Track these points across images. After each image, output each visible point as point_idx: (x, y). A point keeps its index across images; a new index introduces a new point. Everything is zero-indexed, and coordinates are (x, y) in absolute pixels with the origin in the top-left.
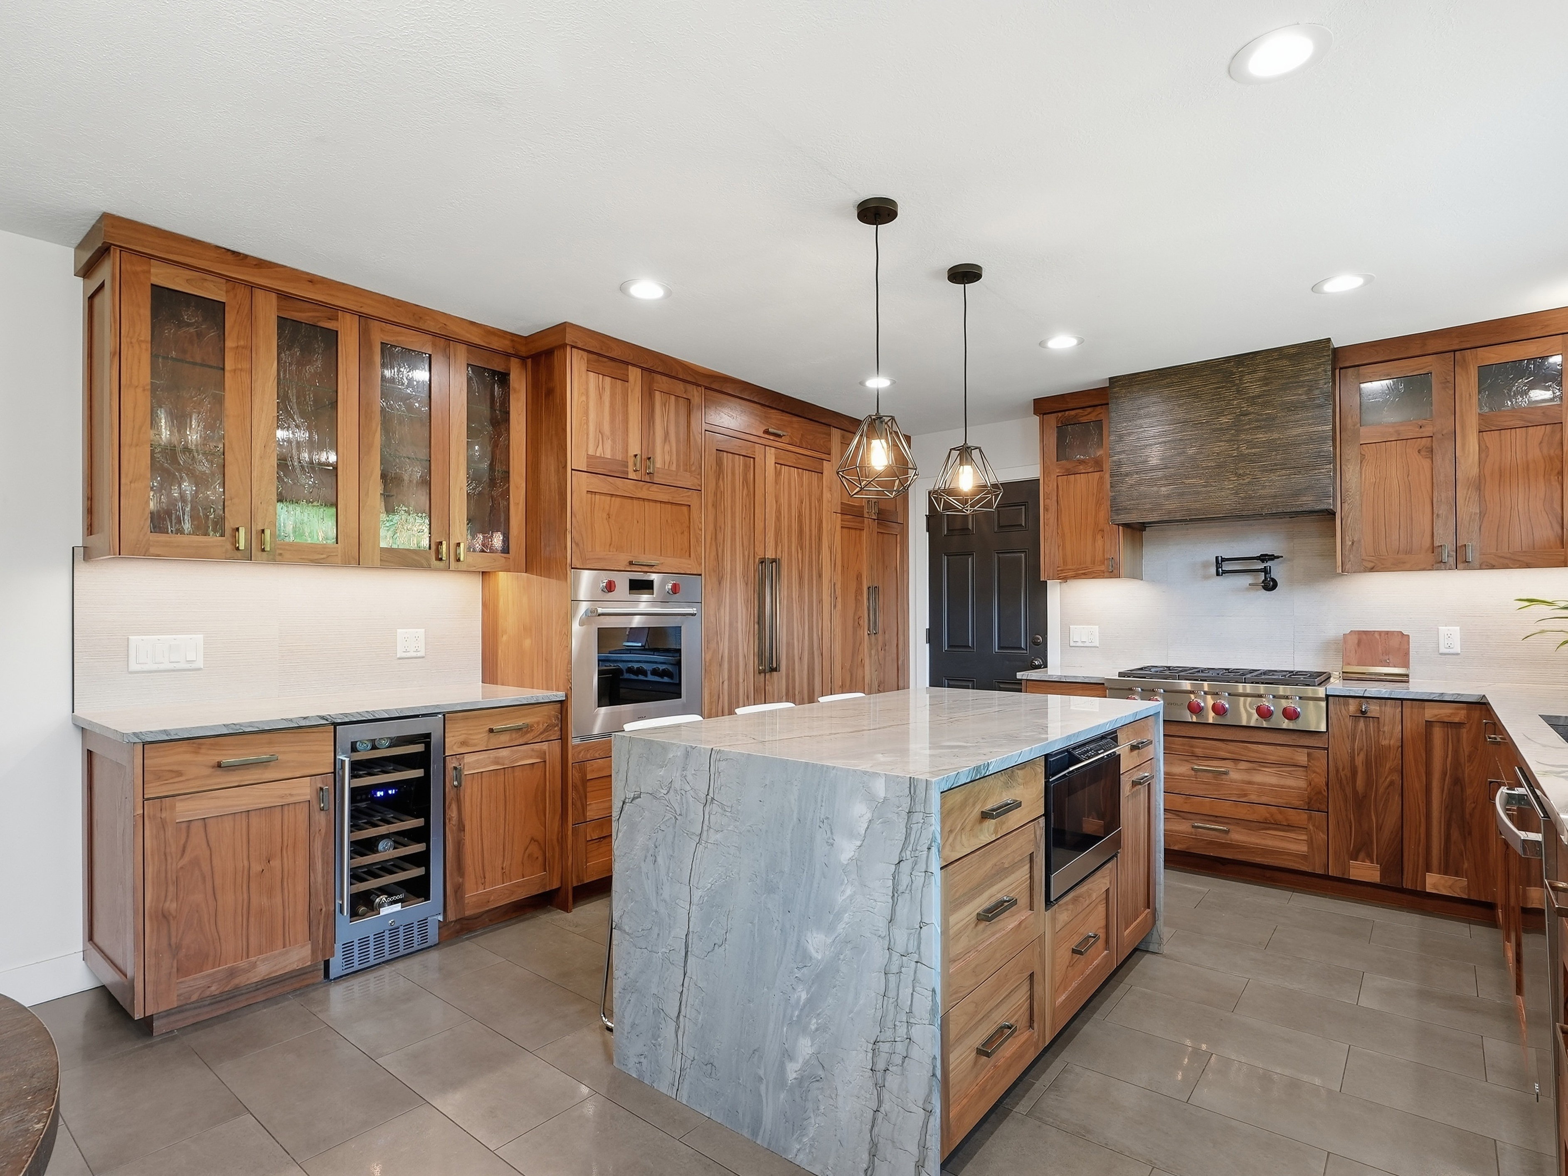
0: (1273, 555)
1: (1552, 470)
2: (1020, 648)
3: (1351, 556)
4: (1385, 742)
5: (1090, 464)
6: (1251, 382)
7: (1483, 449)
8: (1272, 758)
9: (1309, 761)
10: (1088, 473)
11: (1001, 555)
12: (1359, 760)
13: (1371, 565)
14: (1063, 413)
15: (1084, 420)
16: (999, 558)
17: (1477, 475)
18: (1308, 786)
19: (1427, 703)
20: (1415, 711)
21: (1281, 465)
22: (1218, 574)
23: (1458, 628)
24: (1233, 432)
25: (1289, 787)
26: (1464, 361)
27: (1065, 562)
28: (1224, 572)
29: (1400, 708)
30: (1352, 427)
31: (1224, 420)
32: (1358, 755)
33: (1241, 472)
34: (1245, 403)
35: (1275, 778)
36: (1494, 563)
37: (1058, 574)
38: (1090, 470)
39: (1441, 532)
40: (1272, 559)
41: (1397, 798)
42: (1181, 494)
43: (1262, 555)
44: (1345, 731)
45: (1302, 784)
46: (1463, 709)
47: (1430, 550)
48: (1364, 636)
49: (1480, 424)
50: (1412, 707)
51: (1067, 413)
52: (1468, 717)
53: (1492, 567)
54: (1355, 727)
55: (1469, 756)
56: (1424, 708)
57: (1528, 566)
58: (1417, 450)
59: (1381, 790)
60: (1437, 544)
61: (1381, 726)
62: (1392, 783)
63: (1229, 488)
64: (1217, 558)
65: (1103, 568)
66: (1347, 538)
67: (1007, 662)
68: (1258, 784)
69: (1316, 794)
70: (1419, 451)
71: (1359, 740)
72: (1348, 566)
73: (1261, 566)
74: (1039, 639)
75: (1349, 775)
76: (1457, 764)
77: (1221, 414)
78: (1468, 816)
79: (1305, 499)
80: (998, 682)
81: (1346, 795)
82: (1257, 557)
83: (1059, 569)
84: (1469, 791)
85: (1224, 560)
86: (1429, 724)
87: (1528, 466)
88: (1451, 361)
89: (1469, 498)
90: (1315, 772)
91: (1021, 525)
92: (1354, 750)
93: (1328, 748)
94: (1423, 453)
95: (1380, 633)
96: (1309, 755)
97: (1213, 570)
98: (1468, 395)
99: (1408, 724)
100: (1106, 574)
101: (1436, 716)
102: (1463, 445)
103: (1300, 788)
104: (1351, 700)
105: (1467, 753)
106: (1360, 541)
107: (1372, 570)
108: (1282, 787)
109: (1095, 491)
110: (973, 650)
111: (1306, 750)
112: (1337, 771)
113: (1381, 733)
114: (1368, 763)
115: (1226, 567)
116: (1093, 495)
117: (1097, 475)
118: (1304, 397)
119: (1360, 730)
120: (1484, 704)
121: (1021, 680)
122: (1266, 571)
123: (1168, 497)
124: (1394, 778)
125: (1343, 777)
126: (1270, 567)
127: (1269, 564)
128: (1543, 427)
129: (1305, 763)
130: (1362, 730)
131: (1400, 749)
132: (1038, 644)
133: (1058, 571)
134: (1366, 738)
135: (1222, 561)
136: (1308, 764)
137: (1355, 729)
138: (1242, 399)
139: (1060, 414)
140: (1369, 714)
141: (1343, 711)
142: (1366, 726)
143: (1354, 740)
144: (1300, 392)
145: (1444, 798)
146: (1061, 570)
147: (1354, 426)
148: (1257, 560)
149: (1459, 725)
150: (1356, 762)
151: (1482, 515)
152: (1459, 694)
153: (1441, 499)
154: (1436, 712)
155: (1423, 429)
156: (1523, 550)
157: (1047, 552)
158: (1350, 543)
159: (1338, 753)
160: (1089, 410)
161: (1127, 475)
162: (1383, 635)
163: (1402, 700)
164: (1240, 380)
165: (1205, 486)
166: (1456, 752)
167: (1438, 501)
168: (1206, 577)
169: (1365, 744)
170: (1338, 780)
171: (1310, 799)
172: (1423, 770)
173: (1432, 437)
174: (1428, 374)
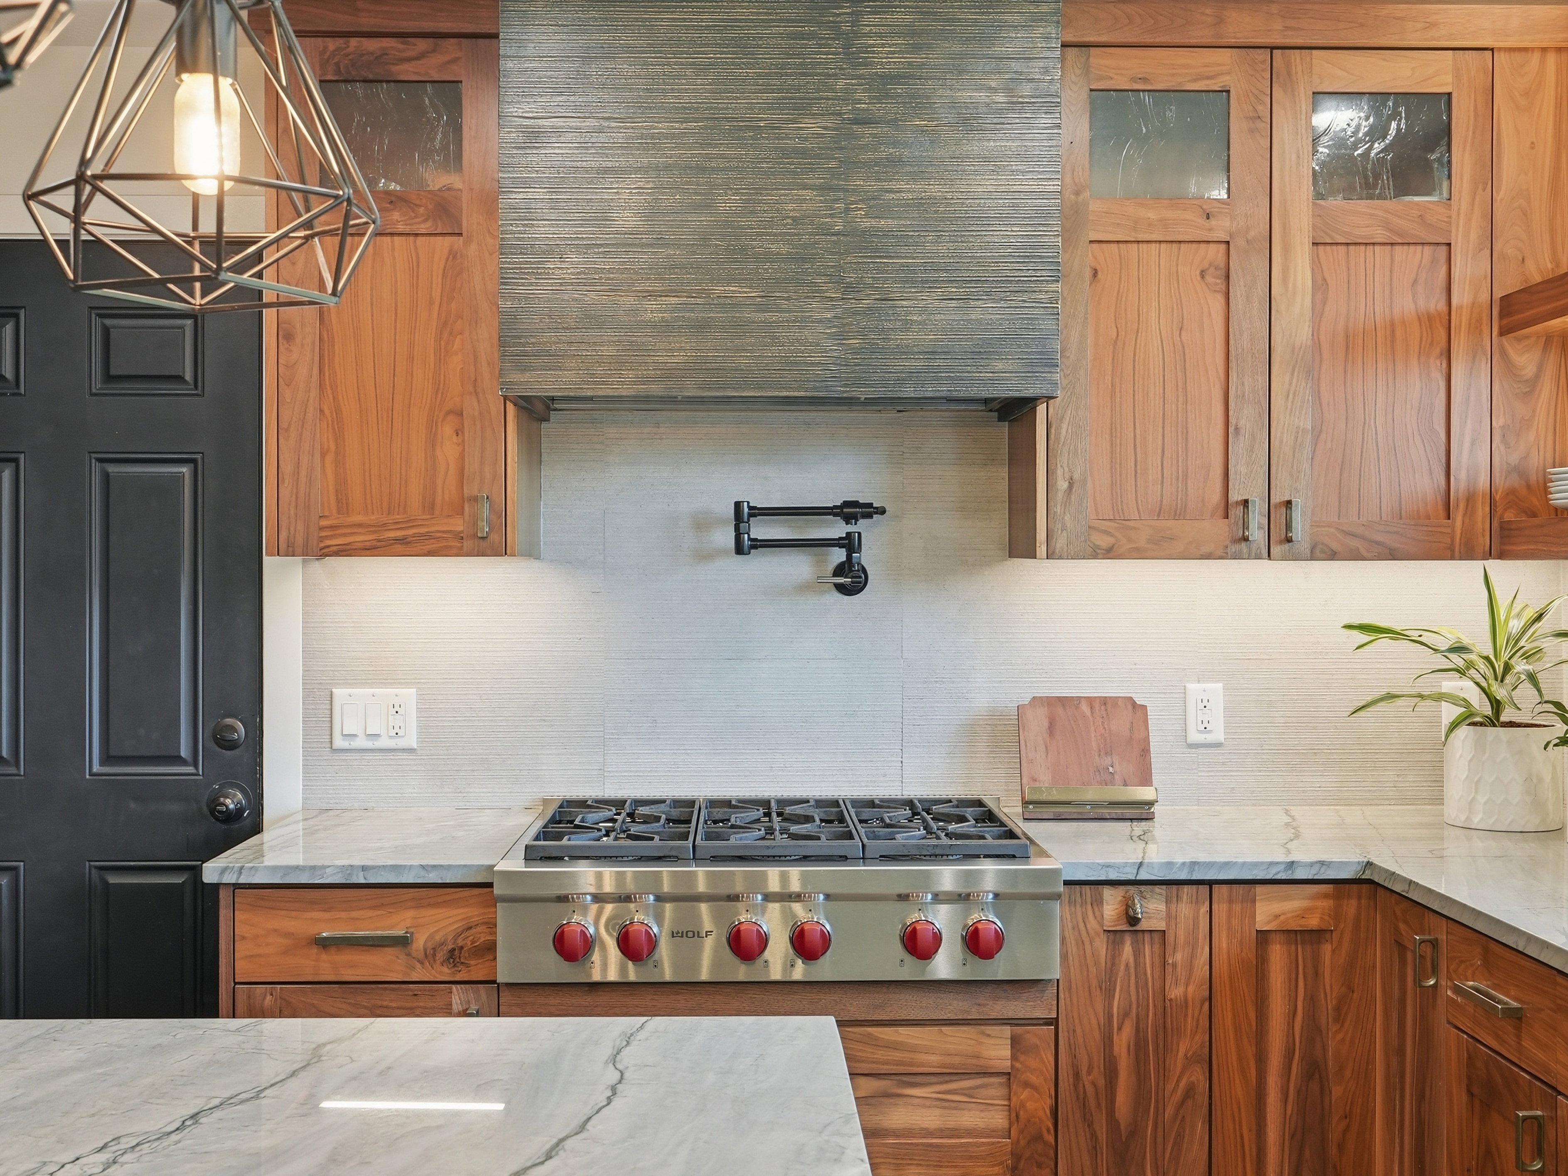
0: (870, 505)
1: (1432, 344)
2: (177, 760)
3: (1067, 517)
4: (1175, 992)
5: (422, 210)
6: (881, 36)
7: (1320, 285)
8: (932, 1060)
9: (1014, 1057)
10: (417, 235)
11: (112, 469)
12: (1123, 1041)
13: (1104, 541)
14: (340, 42)
15: (407, 71)
16: (106, 478)
17: (1309, 343)
18: (1011, 1125)
19: (1259, 888)
20: (1237, 907)
21: (947, 271)
22: (739, 550)
23: (1221, 685)
24: (833, 164)
25: (970, 1132)
26: (1289, 74)
27: (343, 505)
28: (758, 544)
29: (1207, 903)
30: (1073, 197)
31: (811, 126)
32: (1120, 1029)
33: (851, 277)
34: (864, 90)
35: (937, 1112)
36: (1335, 546)
37: (322, 539)
38: (423, 228)
39: (1243, 469)
40: (869, 516)
41: (1200, 1127)
42: (701, 327)
43: (846, 504)
44: (1093, 970)
45: (998, 1119)
46: (1326, 896)
47: (1221, 512)
48: (1060, 711)
49: (1315, 227)
50: (1230, 901)
51: (354, 42)
52: (1337, 915)
53: (1333, 556)
54: (1113, 958)
55: (1338, 1009)
56: (1254, 901)
57: (1392, 555)
58: (1198, 273)
59: (1169, 1111)
60: (1235, 496)
61: (1169, 950)
62: (1189, 1093)
63: (820, 321)
64: (738, 505)
65: (458, 524)
66: (1059, 472)
67: (132, 805)
68: (896, 1134)
69: (1029, 1142)
70: (1203, 274)
71: (1121, 990)
72: (1060, 542)
73: (838, 529)
74: (234, 729)
75: (1101, 1082)
76: (1313, 1029)
77: (802, 109)
78: (1333, 1151)
79: (1000, 366)
80: (97, 867)
81: (1094, 1136)
82: (835, 507)
83: (324, 523)
84: (1337, 1091)
85: (757, 512)
86: (1263, 937)
87: (1393, 331)
88: (1263, 70)
89: (1294, 394)
90: (1027, 1085)
91: (179, 379)
92: (1110, 1017)
93: (1057, 1019)
94: (1209, 279)
95: (1090, 700)
96: (1015, 1041)
97: (726, 537)
98: (1294, 156)
99: (1222, 941)
100: (467, 544)
101: (1277, 917)
102: (1285, 270)
103: (990, 1133)
104: (1108, 893)
105: (1331, 1004)
106: (1084, 482)
107: (1110, 553)
108: (954, 1133)
109: (437, 293)
110: (12, 770)
111: (1007, 1031)
112: (1077, 1075)
113: (1169, 969)
114: (1139, 1046)
115: (760, 530)
116: (431, 303)
117: (443, 244)
118: (1000, 98)
119: (1122, 967)
120: (1370, 882)
121: (216, 887)
122: (850, 544)
123: (664, 328)
124: (1193, 1079)
125: (1090, 1089)
126: (859, 534)
127: (862, 525)
128: (1419, 248)
129: (1006, 1065)
130: (1127, 965)
131: (1207, 1004)
132: (232, 745)
133: (322, 529)
134: (1137, 983)
135: (750, 515)
136: (1012, 1066)
137: (1113, 964)
138: (859, 77)
139: (332, 44)
140: (1144, 925)
141: (1092, 923)
142: (1137, 953)
143: (1109, 994)
144: (993, 84)
145: (1289, 1112)
146: (331, 527)
147: (1077, 193)
148: (835, 515)
149: (1315, 936)
150: (1116, 1049)
151: (1317, 433)
152: (1322, 863)
153: (1244, 393)
154: (1276, 907)
155: (1213, 222)
156: (1384, 518)
157: (287, 468)
158: (1065, 485)
159: (1079, 1031)
160: (422, 45)
161: (549, 251)
162: (1097, 705)
163: (1211, 883)
164: (854, 24)
165: (762, 309)
166: (1312, 1000)
167: (1237, 397)
168: (704, 556)
169: (1134, 998)
170: (1078, 1098)
171: (1016, 1156)
172: (1250, 1051)
173: (1228, 243)
174: (1222, 91)
